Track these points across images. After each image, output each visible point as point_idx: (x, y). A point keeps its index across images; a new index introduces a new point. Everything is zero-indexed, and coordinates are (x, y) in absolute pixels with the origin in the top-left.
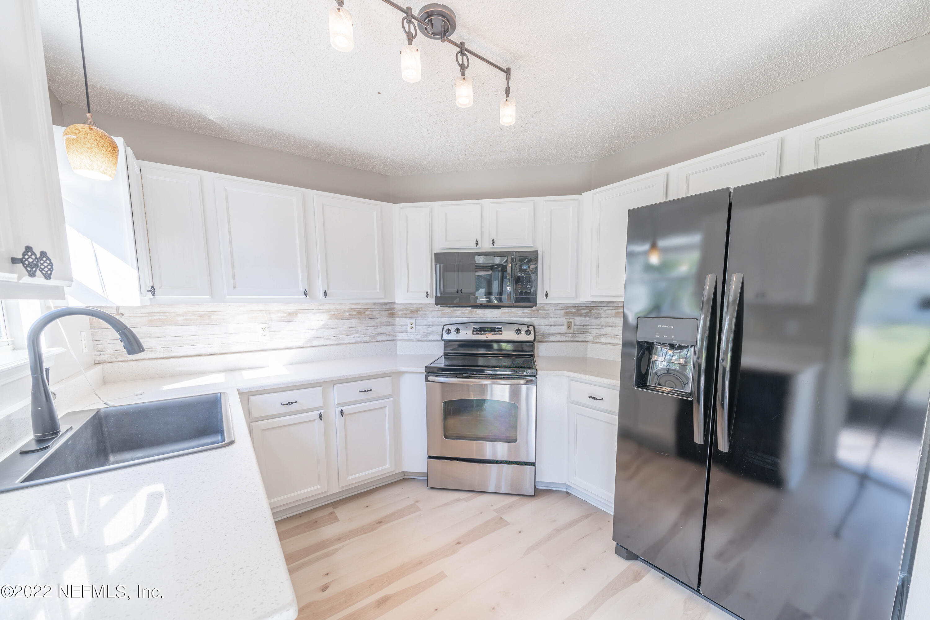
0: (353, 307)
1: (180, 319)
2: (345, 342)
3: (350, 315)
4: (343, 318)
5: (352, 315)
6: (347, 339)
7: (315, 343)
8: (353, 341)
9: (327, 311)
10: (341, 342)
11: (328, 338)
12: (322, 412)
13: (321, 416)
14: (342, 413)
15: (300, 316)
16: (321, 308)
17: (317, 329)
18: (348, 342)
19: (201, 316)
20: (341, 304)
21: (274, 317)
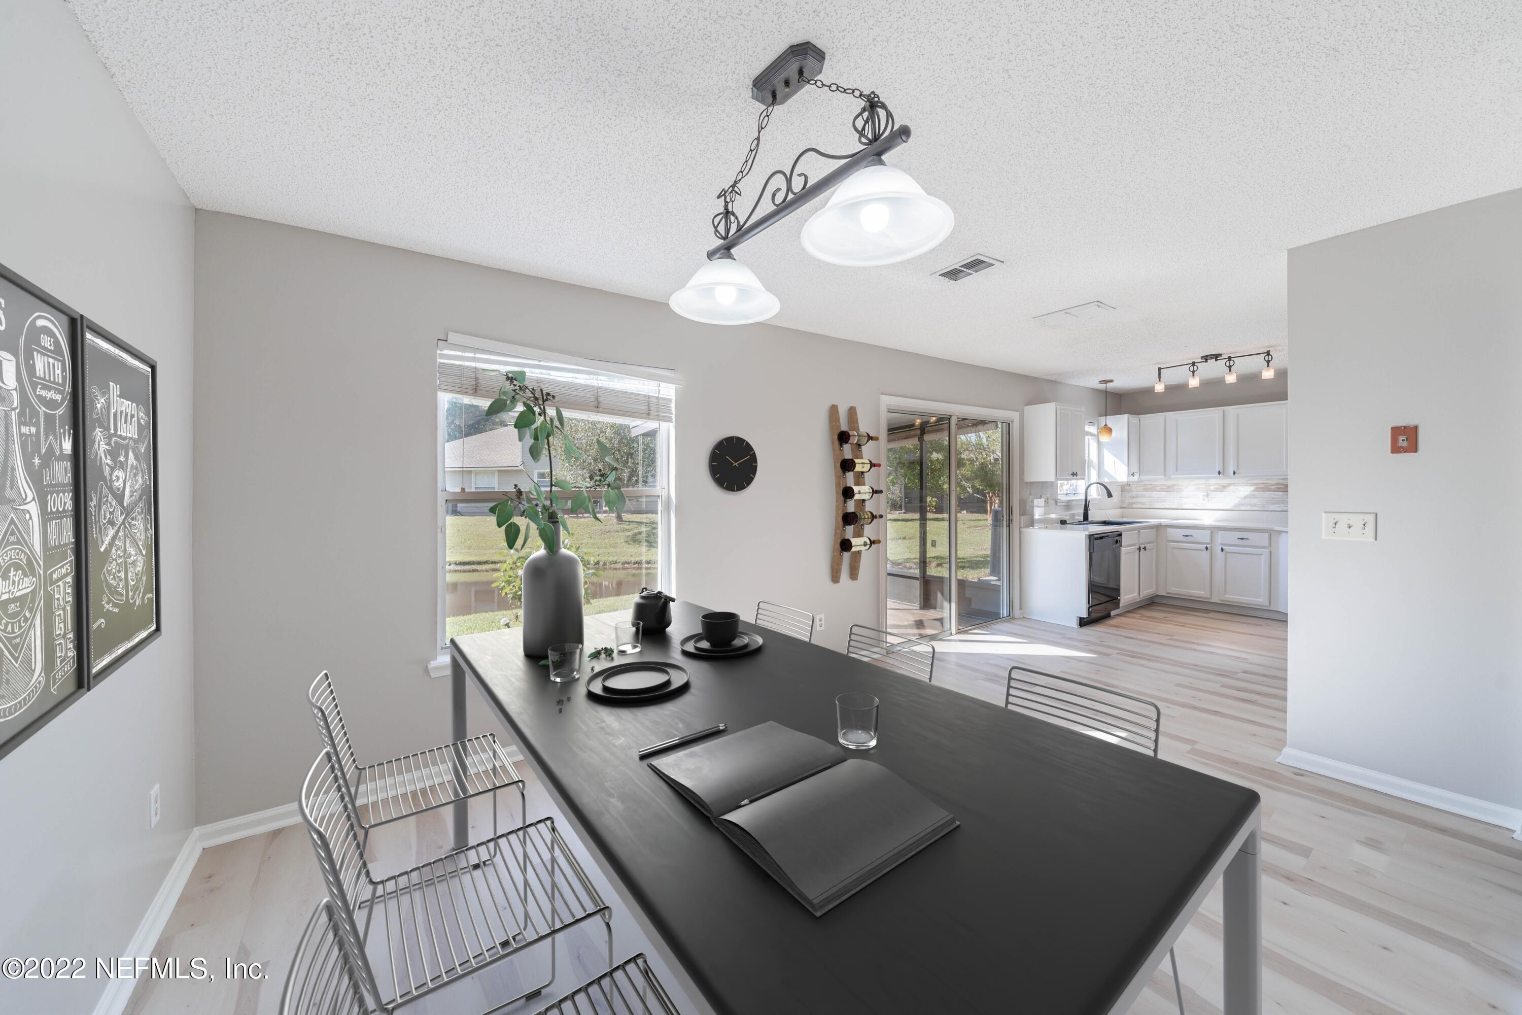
0: (1281, 481)
1: (1159, 488)
2: (1270, 509)
3: (1277, 488)
4: (1270, 490)
5: (1280, 488)
6: (1273, 507)
7: (1242, 508)
8: (1279, 509)
9: (1255, 484)
10: (1267, 509)
11: (1254, 505)
12: (1208, 546)
13: (1207, 548)
14: (1222, 550)
15: (1232, 488)
16: (1249, 482)
17: (1244, 498)
18: (1273, 509)
19: (1169, 487)
20: (1268, 479)
21: (1212, 488)
